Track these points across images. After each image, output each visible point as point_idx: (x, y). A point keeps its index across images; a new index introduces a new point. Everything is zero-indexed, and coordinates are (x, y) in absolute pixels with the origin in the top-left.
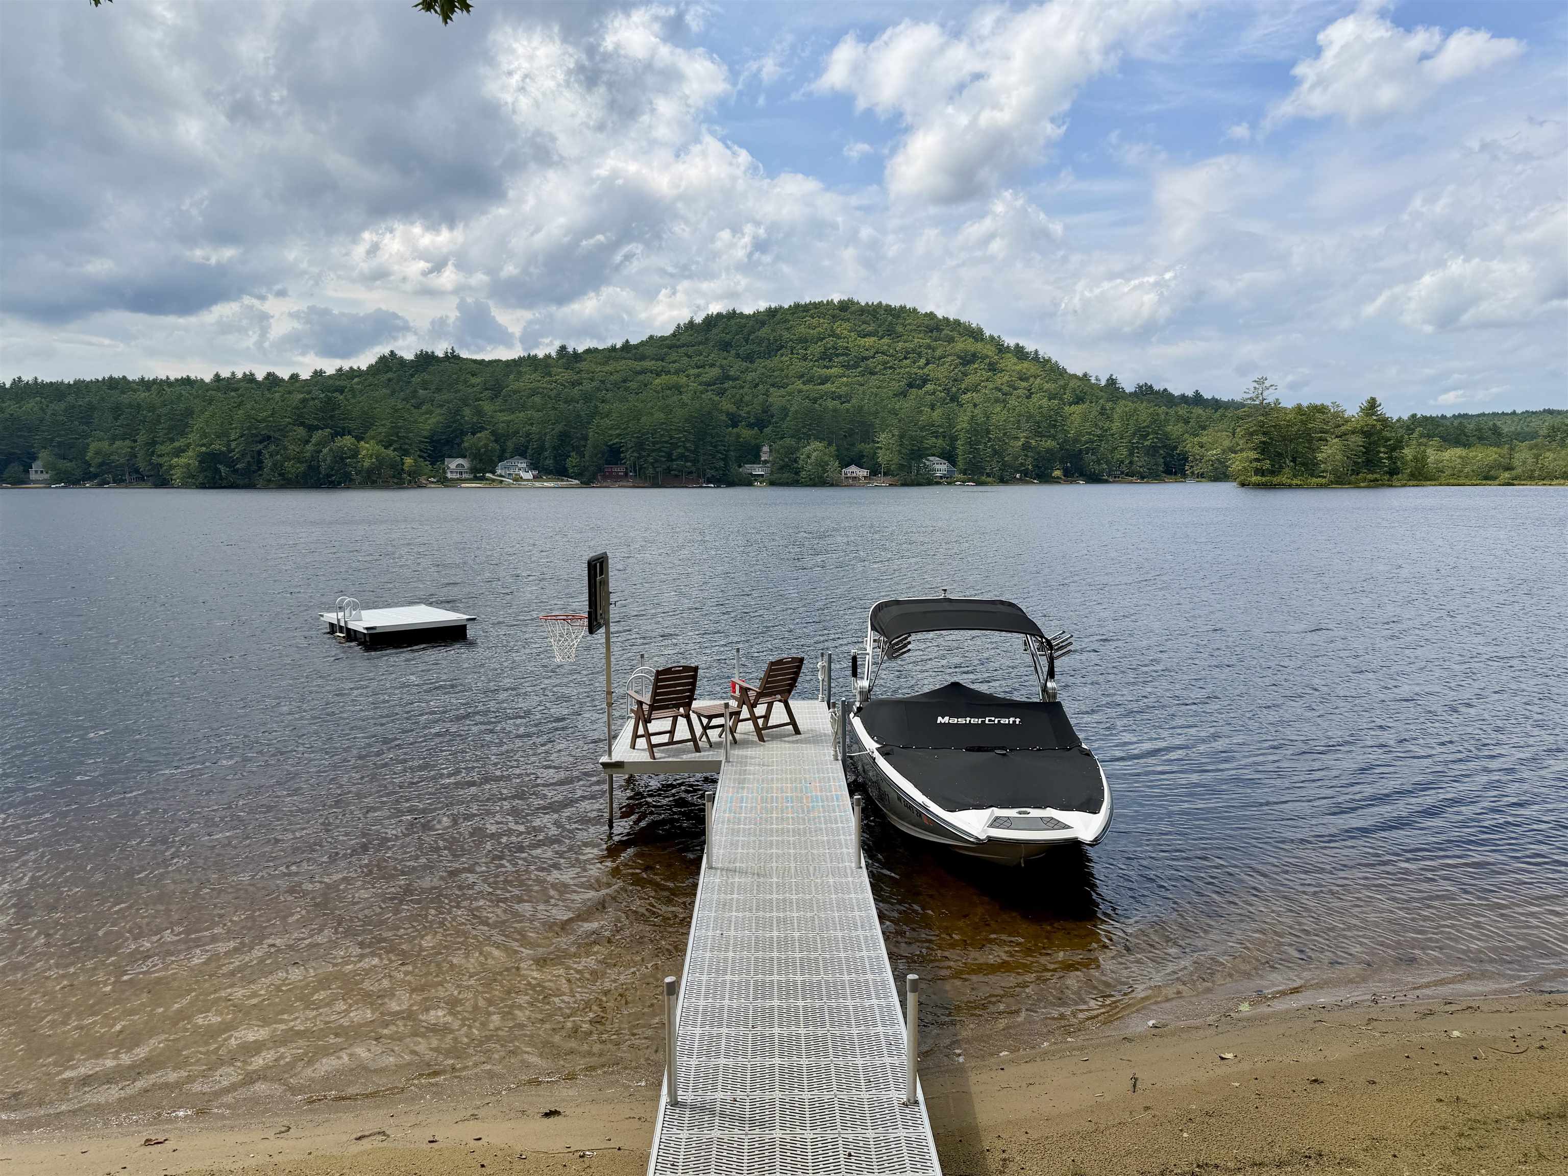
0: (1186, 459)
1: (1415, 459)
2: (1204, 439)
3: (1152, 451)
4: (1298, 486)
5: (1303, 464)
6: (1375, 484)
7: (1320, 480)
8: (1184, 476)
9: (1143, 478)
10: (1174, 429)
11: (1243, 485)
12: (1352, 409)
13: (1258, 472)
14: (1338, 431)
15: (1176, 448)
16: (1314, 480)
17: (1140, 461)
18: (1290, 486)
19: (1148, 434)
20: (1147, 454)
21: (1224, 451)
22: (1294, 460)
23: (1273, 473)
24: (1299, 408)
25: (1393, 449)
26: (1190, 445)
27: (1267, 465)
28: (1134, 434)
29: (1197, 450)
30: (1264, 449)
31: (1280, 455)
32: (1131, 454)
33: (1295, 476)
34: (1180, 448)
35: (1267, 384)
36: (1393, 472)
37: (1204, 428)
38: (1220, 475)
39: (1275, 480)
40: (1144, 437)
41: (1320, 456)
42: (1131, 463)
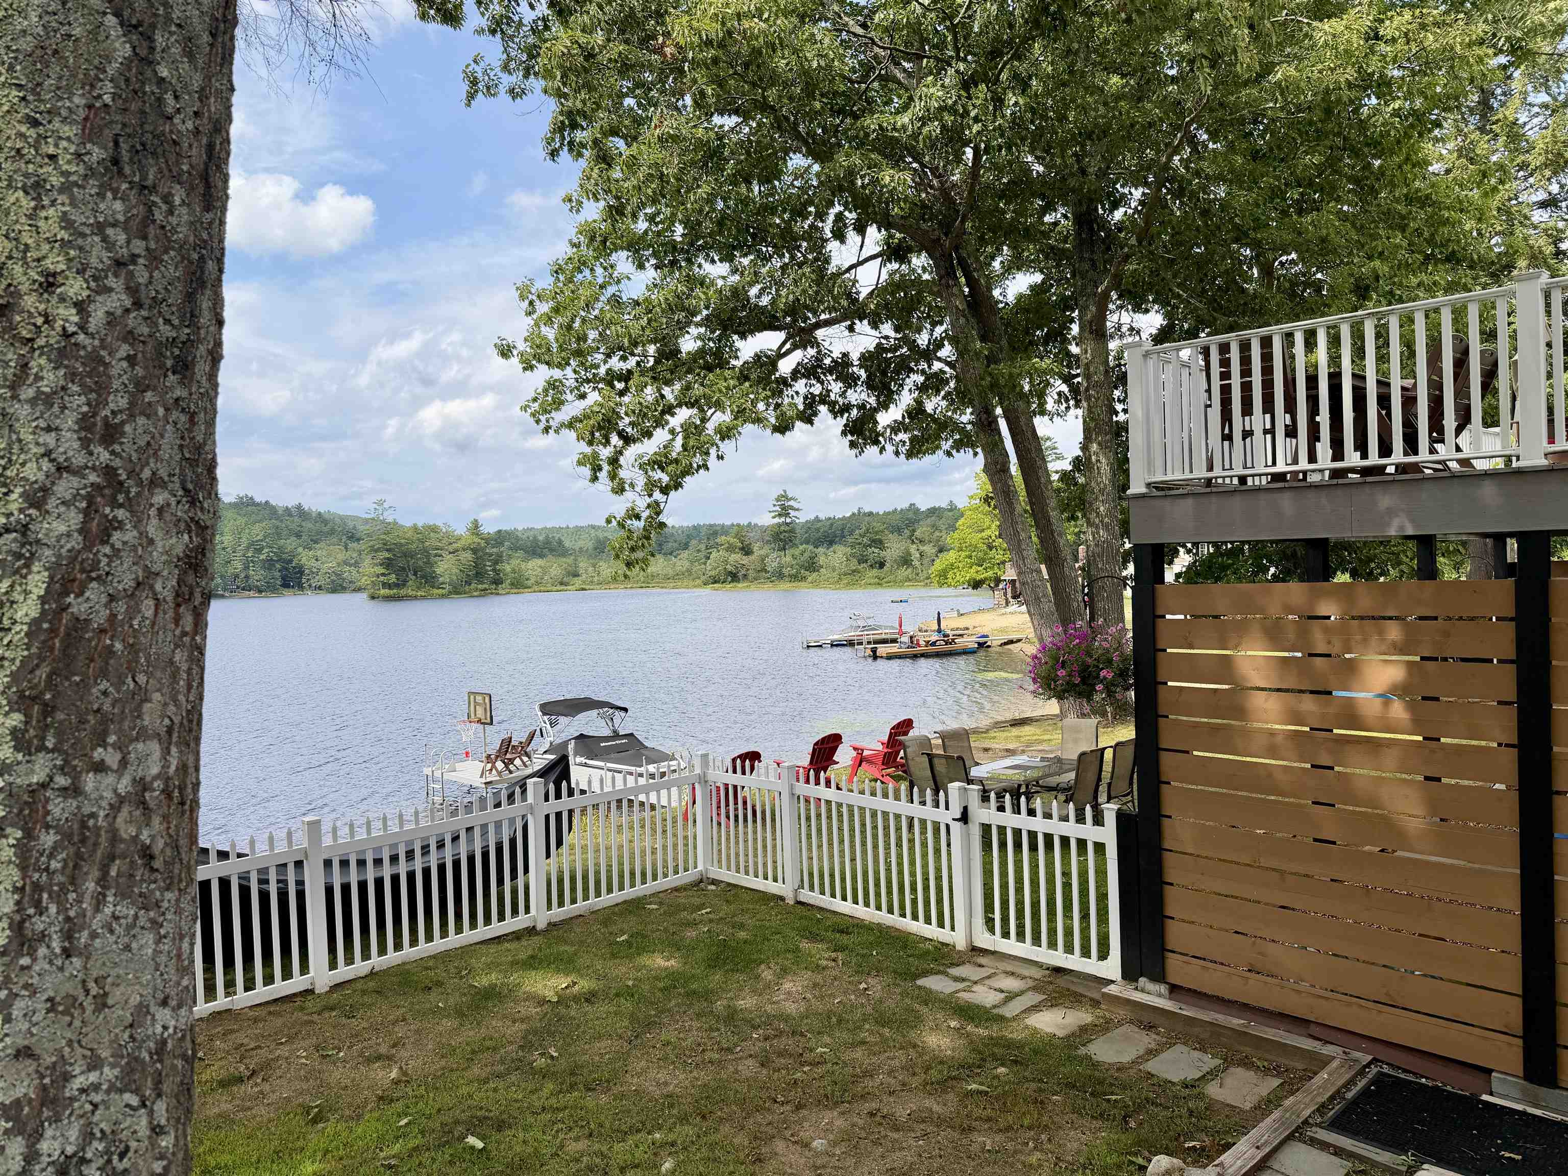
0: (301, 573)
1: (514, 571)
2: (319, 553)
3: (269, 564)
4: (423, 597)
5: (422, 577)
6: (484, 593)
7: (440, 591)
8: (301, 587)
9: (260, 592)
10: (290, 544)
11: (373, 598)
12: (461, 529)
13: (385, 585)
14: (451, 549)
15: (291, 561)
16: (436, 591)
17: (257, 575)
18: (416, 598)
19: (262, 549)
20: (263, 568)
21: (339, 564)
22: (415, 574)
23: (397, 586)
24: (415, 528)
25: (496, 562)
26: (305, 558)
27: (393, 578)
28: (248, 548)
29: (313, 563)
30: (388, 564)
31: (403, 569)
32: (247, 568)
33: (419, 588)
34: (295, 561)
35: (386, 505)
36: (497, 582)
37: (316, 542)
38: (337, 587)
39: (403, 592)
40: (259, 551)
41: (438, 571)
42: (247, 577)
